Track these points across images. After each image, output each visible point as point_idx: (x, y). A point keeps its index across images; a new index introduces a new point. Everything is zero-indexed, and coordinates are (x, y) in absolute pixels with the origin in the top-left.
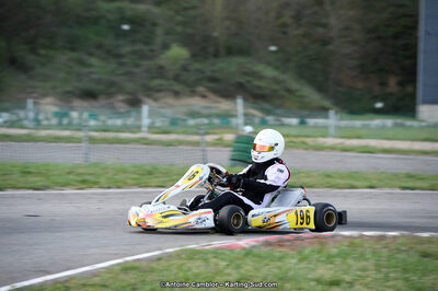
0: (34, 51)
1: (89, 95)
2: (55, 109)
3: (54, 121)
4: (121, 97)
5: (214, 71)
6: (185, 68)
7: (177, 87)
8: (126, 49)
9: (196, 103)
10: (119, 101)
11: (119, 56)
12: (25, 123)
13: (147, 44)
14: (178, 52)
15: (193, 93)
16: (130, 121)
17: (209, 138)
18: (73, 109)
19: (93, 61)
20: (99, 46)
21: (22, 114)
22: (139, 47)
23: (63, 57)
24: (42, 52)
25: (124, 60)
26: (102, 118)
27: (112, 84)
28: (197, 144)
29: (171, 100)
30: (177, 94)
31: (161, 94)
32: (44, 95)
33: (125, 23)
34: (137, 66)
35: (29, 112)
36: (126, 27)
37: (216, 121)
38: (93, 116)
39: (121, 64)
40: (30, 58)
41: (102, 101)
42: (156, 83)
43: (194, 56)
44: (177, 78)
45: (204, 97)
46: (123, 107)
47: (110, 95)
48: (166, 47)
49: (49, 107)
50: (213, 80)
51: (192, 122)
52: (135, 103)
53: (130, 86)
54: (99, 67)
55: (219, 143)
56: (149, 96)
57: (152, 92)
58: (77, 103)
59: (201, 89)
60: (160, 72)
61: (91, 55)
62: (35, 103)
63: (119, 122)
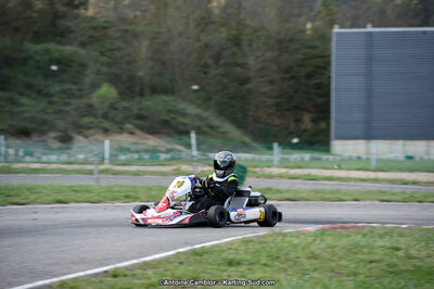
1: (24, 133)
4: (53, 135)
5: (140, 109)
6: (112, 107)
7: (106, 125)
8: (55, 88)
9: (125, 139)
10: (51, 139)
11: (49, 95)
13: (74, 83)
14: (107, 91)
15: (122, 130)
16: (64, 157)
19: (24, 100)
20: (29, 86)
22: (66, 86)
25: (54, 99)
27: (44, 122)
29: (101, 137)
30: (106, 131)
31: (91, 131)
33: (53, 64)
34: (67, 104)
36: (54, 68)
37: (146, 156)
38: (29, 153)
39: (51, 103)
41: (35, 138)
42: (86, 120)
43: (122, 95)
44: (105, 116)
45: (132, 133)
46: (57, 144)
47: (43, 132)
48: (95, 86)
50: (140, 117)
51: (122, 157)
52: (66, 139)
53: (61, 124)
54: (30, 106)
56: (79, 133)
57: (82, 129)
59: (129, 126)
60: (90, 110)
61: (21, 94)
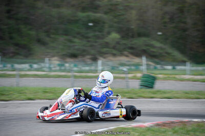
0: (48, 36)
1: (74, 56)
2: (58, 62)
3: (58, 68)
4: (88, 57)
5: (132, 44)
6: (118, 43)
7: (114, 52)
8: (91, 34)
9: (124, 59)
10: (87, 59)
11: (87, 38)
12: (45, 69)
13: (100, 32)
14: (115, 36)
15: (122, 55)
16: (93, 68)
17: (130, 75)
18: (66, 62)
19: (76, 40)
20: (78, 33)
21: (43, 65)
22: (97, 33)
23: (62, 38)
24: (52, 36)
25: (90, 40)
26: (80, 66)
27: (84, 51)
28: (124, 78)
29: (111, 58)
30: (114, 55)
31: (106, 55)
32: (53, 56)
34: (96, 42)
35: (46, 64)
36: (91, 24)
37: (133, 68)
38: (75, 66)
39: (89, 41)
40: (47, 39)
41: (80, 59)
42: (105, 50)
43: (123, 37)
44: (114, 48)
45: (127, 56)
46: (89, 61)
47: (83, 56)
48: (109, 33)
49: (56, 61)
50: (131, 48)
52: (95, 59)
53: (93, 52)
54: (78, 43)
55: (135, 78)
56: (101, 56)
57: (103, 54)
58: (68, 60)
59: (126, 53)
60: (106, 45)
61: (75, 37)
62: (49, 60)
63: (87, 68)
